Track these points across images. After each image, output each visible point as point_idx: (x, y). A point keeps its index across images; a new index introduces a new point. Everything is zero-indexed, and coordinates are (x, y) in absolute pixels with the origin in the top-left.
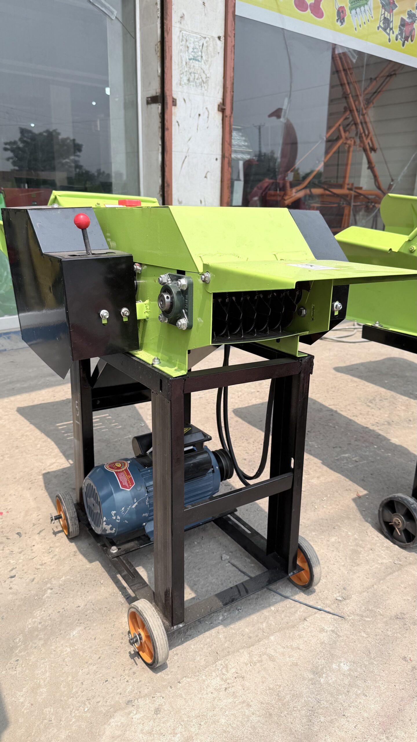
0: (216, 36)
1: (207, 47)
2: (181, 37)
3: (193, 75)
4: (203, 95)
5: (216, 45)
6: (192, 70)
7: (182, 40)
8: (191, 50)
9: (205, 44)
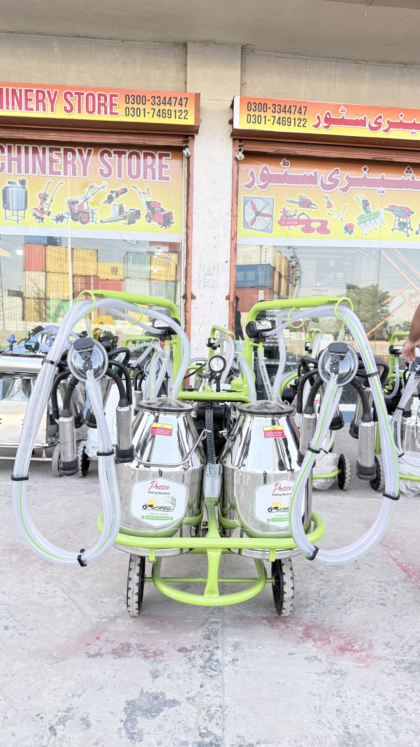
0: (224, 260)
1: (217, 267)
2: (199, 265)
3: (207, 283)
4: (215, 292)
5: (224, 266)
6: (207, 280)
7: (200, 266)
8: (206, 270)
9: (216, 266)
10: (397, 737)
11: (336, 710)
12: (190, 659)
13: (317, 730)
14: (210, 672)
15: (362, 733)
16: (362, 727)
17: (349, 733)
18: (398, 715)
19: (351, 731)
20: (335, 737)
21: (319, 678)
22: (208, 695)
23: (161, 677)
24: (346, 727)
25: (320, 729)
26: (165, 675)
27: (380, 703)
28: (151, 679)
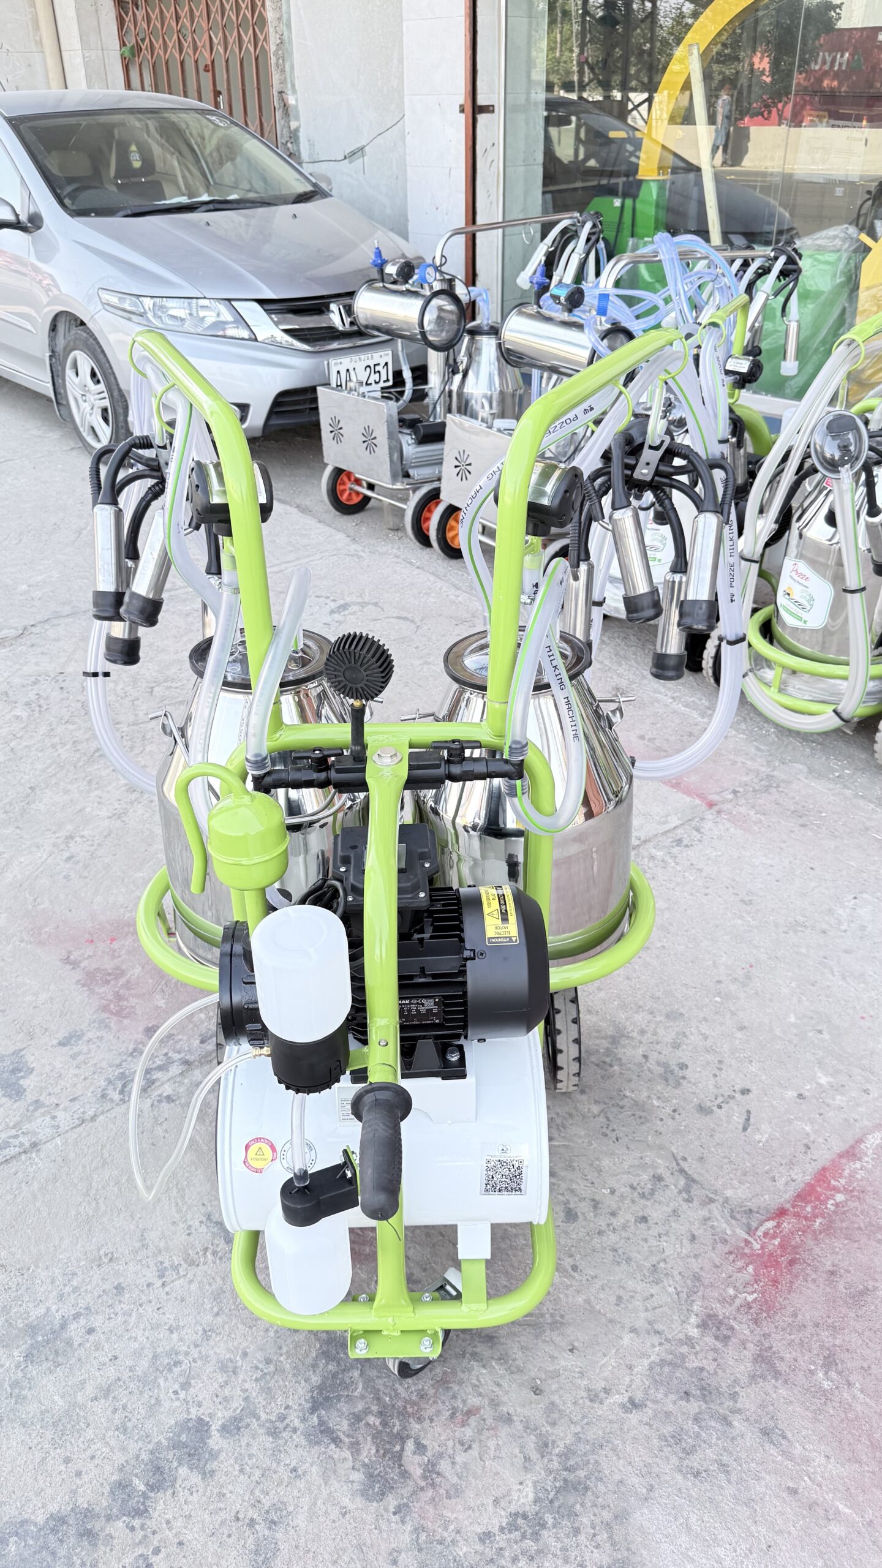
10: (96, 1399)
11: (119, 1284)
12: (135, 1050)
13: (49, 1281)
14: (115, 1089)
15: (76, 1344)
16: (92, 1338)
17: (63, 1327)
18: (161, 1381)
19: (73, 1326)
20: (43, 1311)
21: (197, 1224)
22: (54, 1118)
23: (68, 1048)
24: (77, 1316)
25: (53, 1282)
26: (76, 1049)
27: (181, 1340)
28: (55, 1042)
